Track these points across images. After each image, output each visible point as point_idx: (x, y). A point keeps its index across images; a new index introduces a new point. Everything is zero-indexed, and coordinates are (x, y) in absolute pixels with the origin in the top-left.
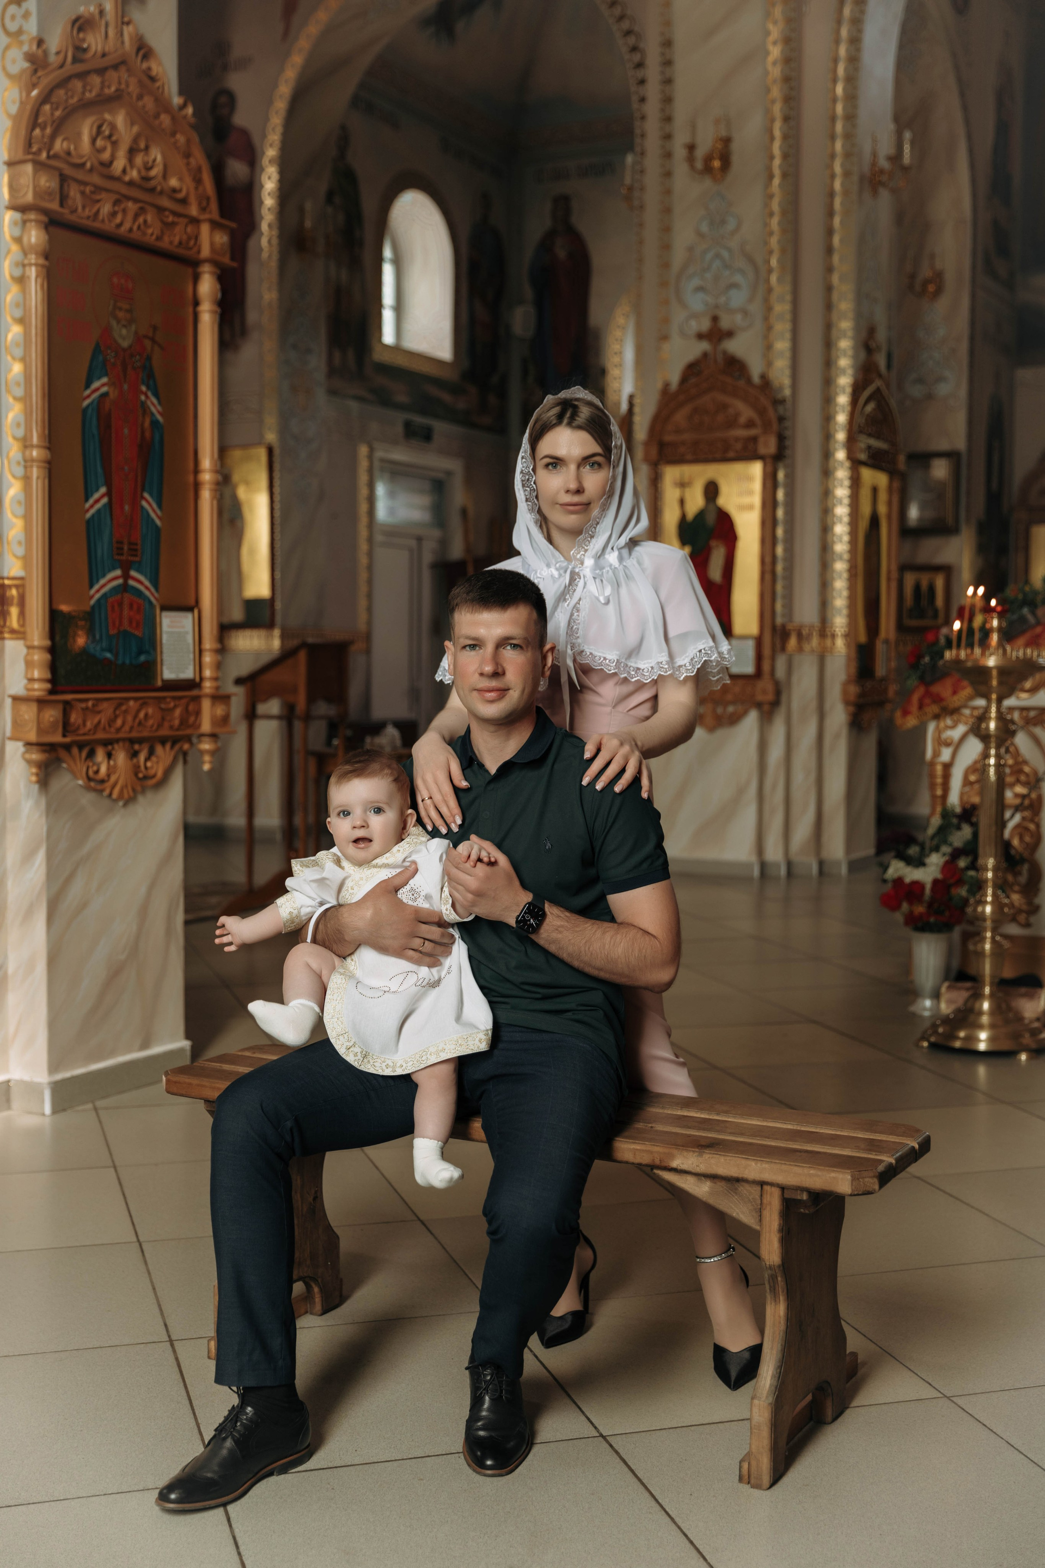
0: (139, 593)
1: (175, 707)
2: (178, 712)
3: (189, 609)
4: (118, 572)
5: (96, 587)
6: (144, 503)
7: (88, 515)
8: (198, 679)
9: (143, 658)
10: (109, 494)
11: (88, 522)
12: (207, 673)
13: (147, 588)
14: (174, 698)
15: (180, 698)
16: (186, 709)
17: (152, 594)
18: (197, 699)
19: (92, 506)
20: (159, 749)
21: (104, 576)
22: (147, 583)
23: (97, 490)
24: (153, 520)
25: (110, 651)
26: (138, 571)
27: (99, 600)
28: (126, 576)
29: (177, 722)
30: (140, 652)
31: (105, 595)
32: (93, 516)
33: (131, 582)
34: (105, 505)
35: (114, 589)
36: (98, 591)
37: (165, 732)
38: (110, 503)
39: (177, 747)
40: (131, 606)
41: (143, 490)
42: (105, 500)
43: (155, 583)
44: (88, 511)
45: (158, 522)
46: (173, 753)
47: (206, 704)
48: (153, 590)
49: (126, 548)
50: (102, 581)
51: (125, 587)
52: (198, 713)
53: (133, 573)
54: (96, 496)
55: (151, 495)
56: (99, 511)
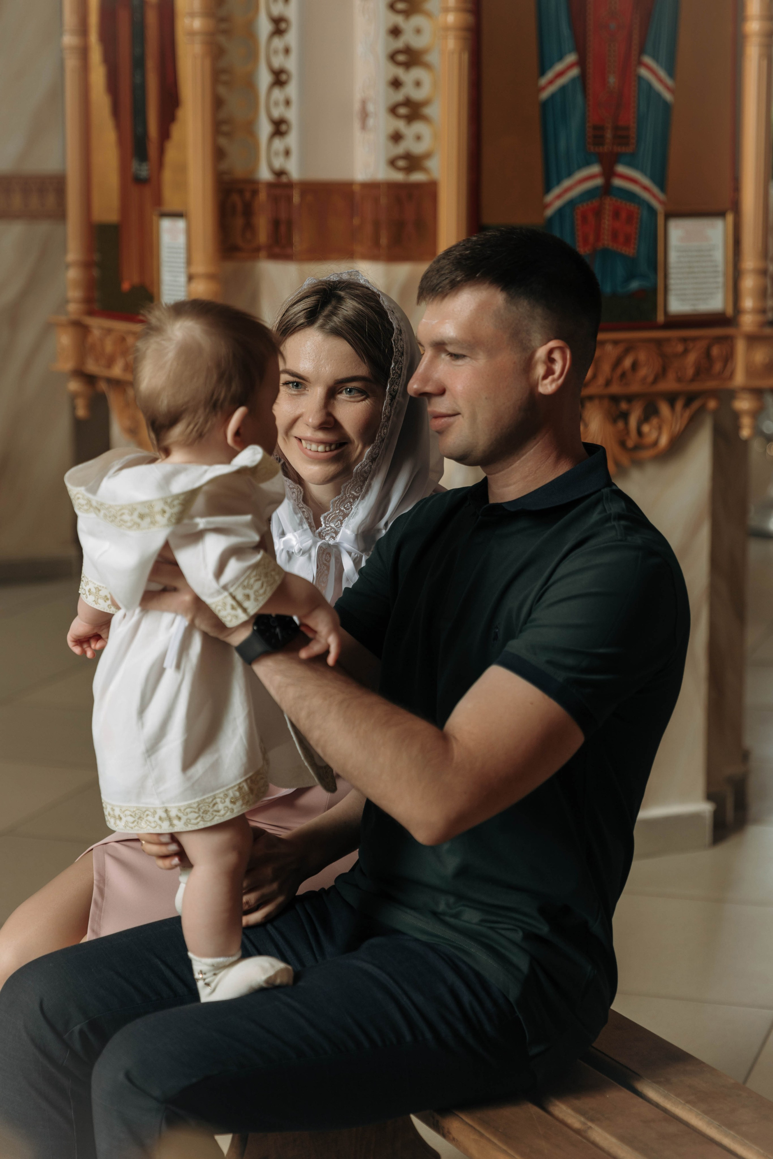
0: (631, 196)
1: (686, 351)
2: (692, 358)
3: (721, 214)
4: (595, 169)
5: (556, 191)
6: (644, 72)
7: (545, 95)
8: (730, 311)
9: (635, 285)
10: (581, 63)
11: (544, 105)
12: (748, 303)
13: (645, 188)
14: (684, 340)
15: (695, 339)
16: (708, 354)
17: (654, 196)
18: (728, 341)
19: (551, 82)
20: (664, 409)
21: (570, 174)
22: (646, 181)
23: (561, 58)
24: (659, 95)
26: (631, 164)
27: (560, 211)
28: (609, 173)
29: (690, 372)
30: (631, 276)
31: (571, 203)
32: (553, 96)
33: (617, 182)
34: (573, 80)
35: (589, 194)
36: (559, 197)
37: (669, 384)
38: (583, 77)
39: (696, 405)
40: (616, 214)
41: (642, 51)
42: (574, 72)
43: (661, 180)
44: (543, 88)
45: (668, 96)
46: (687, 414)
47: (741, 347)
48: (655, 190)
49: (609, 135)
50: (567, 183)
51: (607, 189)
52: (729, 357)
53: (621, 169)
54: (559, 67)
55: (656, 58)
56: (563, 89)
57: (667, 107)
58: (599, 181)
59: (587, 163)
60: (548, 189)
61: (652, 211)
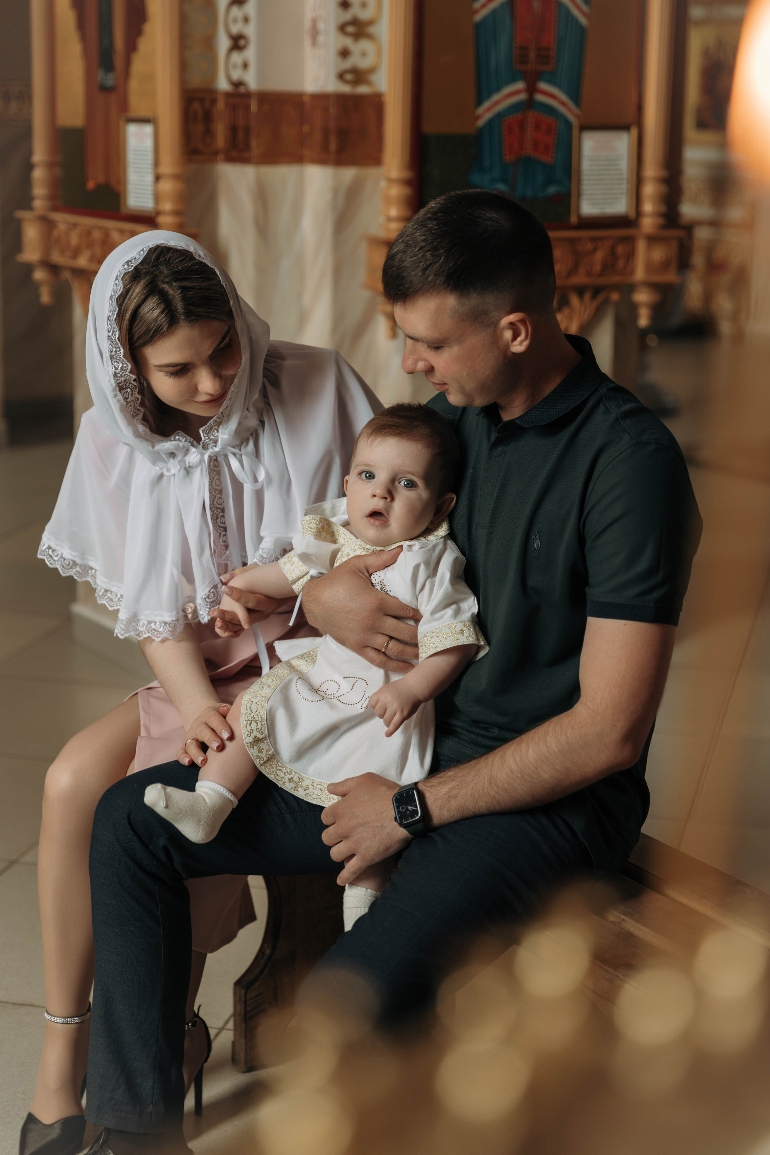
0: (550, 110)
1: (595, 250)
2: (599, 256)
3: (625, 127)
4: (520, 85)
5: (486, 104)
7: (478, 17)
8: (632, 214)
9: (552, 190)
11: (478, 26)
12: (648, 207)
13: (563, 104)
14: (594, 239)
15: (602, 239)
16: (613, 253)
17: (570, 110)
18: (630, 241)
19: (484, 6)
20: (575, 300)
21: (498, 89)
22: (563, 97)
24: (576, 21)
25: (504, 180)
26: (551, 82)
27: (490, 122)
28: (532, 89)
29: (598, 267)
30: (549, 182)
31: (500, 116)
32: (485, 20)
33: (539, 98)
34: (503, 5)
35: (515, 108)
36: (489, 109)
37: (580, 279)
38: (511, 2)
39: (601, 297)
40: (537, 126)
43: (576, 96)
44: (476, 12)
45: (583, 21)
46: (595, 304)
47: (641, 246)
48: (571, 104)
49: (532, 54)
50: (496, 97)
51: (530, 104)
52: (631, 255)
53: (543, 86)
56: (494, 12)
57: (582, 31)
58: (523, 96)
59: (513, 80)
60: (479, 102)
61: (569, 125)
